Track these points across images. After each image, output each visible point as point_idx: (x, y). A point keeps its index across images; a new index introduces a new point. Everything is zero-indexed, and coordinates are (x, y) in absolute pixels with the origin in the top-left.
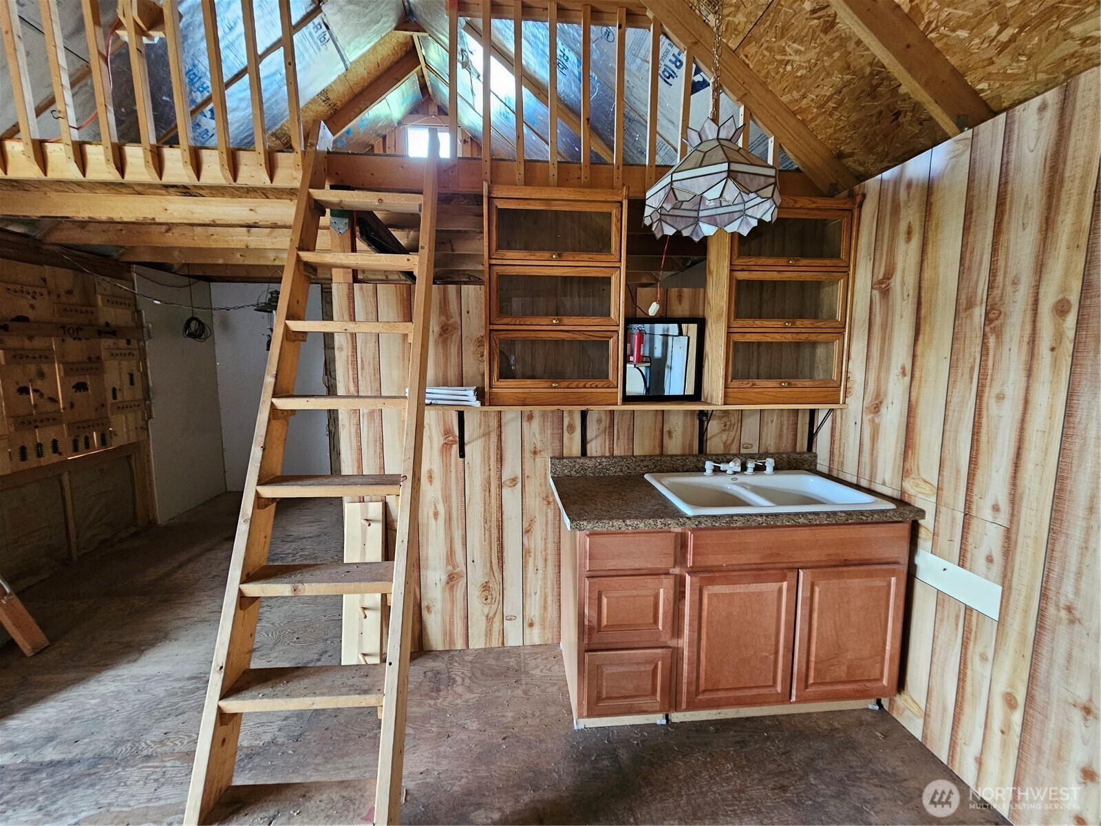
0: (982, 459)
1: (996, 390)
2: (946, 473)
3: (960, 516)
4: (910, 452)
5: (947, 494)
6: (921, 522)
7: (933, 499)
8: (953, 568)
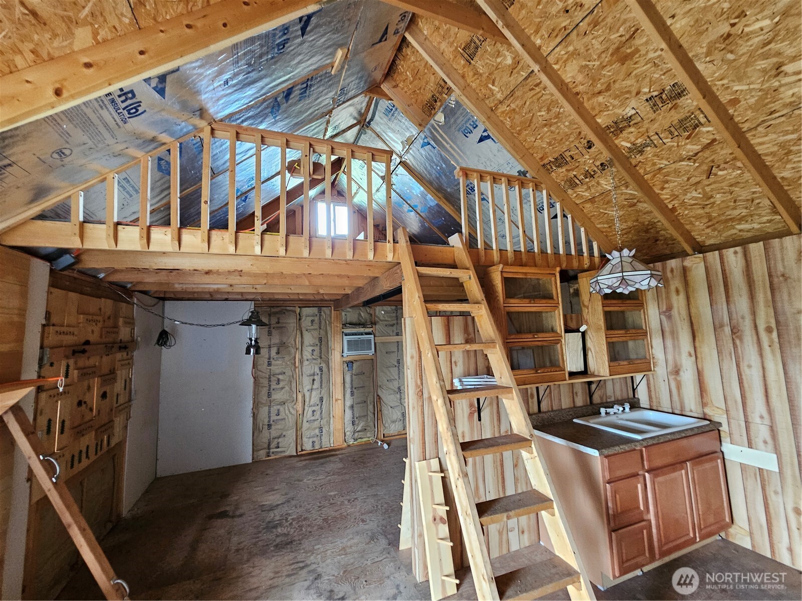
0: (748, 395)
1: (746, 363)
2: (729, 402)
3: (743, 424)
4: (704, 394)
5: (733, 413)
6: (720, 429)
7: (725, 416)
8: (746, 450)
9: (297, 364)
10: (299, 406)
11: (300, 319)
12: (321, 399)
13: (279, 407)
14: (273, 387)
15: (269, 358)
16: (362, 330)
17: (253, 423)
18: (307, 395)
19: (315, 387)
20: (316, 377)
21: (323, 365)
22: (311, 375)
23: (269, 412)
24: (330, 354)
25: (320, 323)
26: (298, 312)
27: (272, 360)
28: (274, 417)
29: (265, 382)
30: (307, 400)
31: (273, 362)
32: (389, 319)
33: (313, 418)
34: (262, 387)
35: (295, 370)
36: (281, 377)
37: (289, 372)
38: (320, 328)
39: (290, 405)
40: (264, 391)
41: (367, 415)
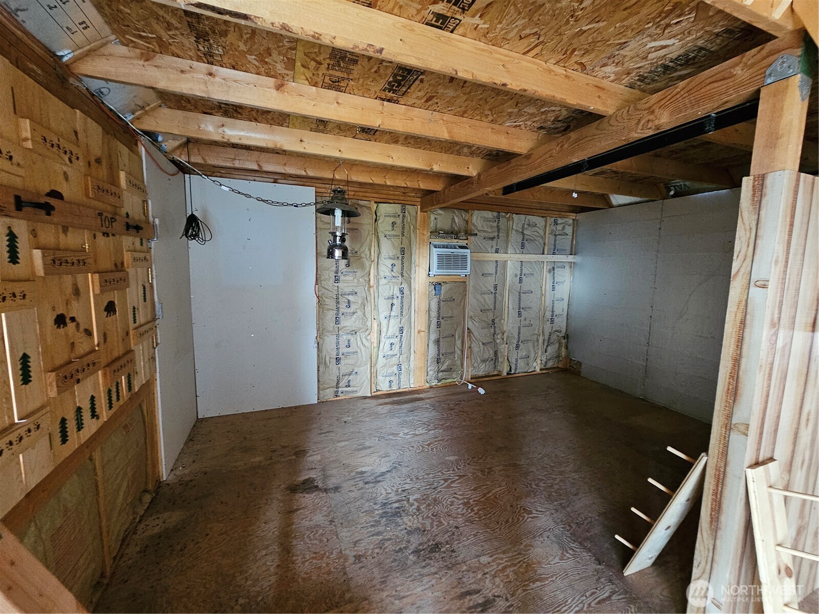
9: (372, 283)
10: (374, 337)
11: (376, 220)
12: (401, 330)
13: (349, 337)
14: (341, 311)
15: (337, 272)
16: (454, 242)
17: (318, 355)
18: (384, 323)
19: (393, 314)
20: (395, 301)
21: (405, 286)
22: (389, 298)
23: (338, 343)
24: (413, 272)
25: (403, 228)
26: (373, 211)
27: (339, 274)
28: (343, 350)
29: (331, 303)
30: (384, 330)
31: (342, 278)
32: (489, 230)
33: (391, 353)
34: (329, 310)
35: (369, 290)
36: (351, 298)
37: (362, 292)
38: (403, 235)
39: (363, 336)
40: (331, 315)
41: (454, 352)
